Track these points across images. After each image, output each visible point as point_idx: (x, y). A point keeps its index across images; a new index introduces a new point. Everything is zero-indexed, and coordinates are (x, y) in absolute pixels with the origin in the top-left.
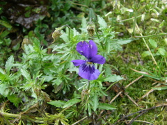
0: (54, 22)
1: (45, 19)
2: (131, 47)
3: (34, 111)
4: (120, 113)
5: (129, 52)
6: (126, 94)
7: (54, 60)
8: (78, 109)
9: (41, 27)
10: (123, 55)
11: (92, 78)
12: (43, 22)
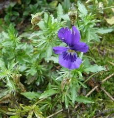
0: (24, 10)
1: (15, 6)
2: (108, 39)
3: (6, 102)
4: (95, 110)
5: (106, 45)
6: (103, 88)
7: (27, 49)
8: (52, 102)
9: (11, 15)
10: (99, 47)
11: (73, 67)
12: (13, 9)
